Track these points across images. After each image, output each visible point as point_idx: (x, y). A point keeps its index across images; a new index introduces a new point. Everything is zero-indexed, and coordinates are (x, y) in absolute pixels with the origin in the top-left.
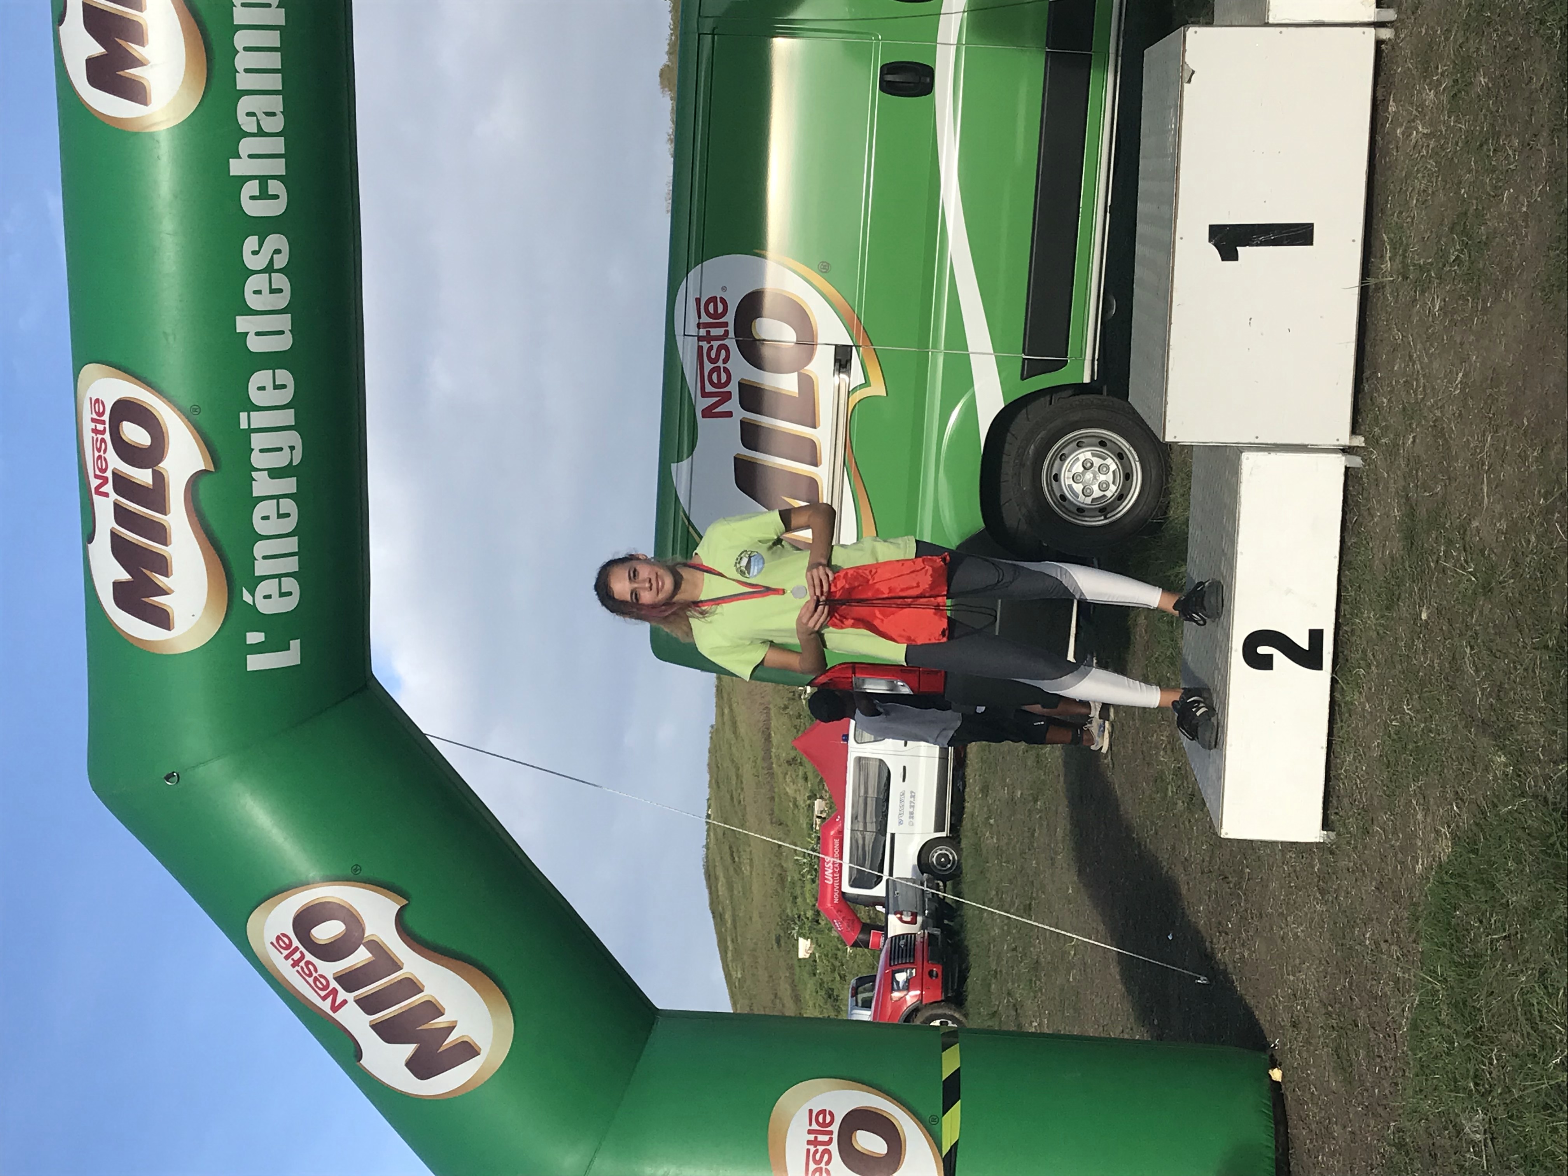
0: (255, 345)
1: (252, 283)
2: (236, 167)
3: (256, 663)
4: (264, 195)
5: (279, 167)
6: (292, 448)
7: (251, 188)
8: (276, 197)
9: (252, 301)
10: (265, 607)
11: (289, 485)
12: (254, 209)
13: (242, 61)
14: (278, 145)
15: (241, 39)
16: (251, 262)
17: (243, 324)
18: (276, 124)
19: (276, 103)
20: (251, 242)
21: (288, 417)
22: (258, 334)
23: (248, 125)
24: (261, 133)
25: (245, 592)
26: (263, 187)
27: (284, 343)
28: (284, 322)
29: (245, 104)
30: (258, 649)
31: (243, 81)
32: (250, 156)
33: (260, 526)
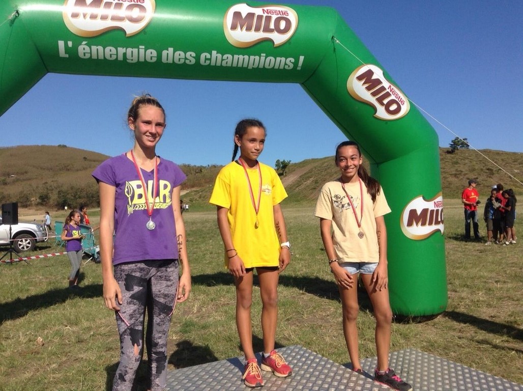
0: (164, 53)
1: (182, 54)
2: (214, 52)
3: (61, 44)
4: (206, 59)
5: (213, 63)
6: (132, 60)
7: (208, 56)
8: (205, 62)
9: (177, 53)
10: (80, 48)
11: (121, 58)
12: (203, 56)
13: (241, 57)
14: (219, 64)
15: (246, 57)
16: (188, 54)
17: (171, 50)
18: (224, 64)
19: (229, 64)
20: (194, 54)
22: (168, 54)
23: (225, 57)
25: (86, 42)
26: (208, 59)
27: (164, 60)
28: (170, 61)
29: (230, 56)
30: (66, 44)
31: (236, 57)
32: (217, 57)
33: (108, 49)
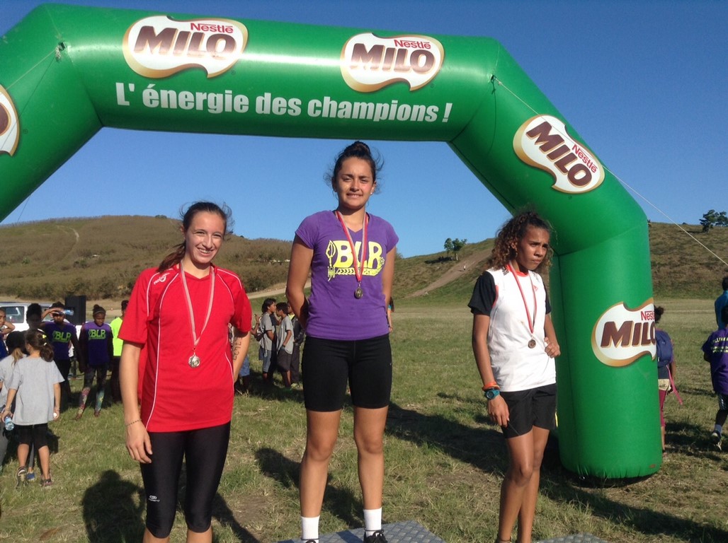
0: (259, 99)
1: (283, 101)
2: (327, 99)
3: (120, 87)
4: (316, 108)
5: (325, 114)
6: (215, 110)
7: (319, 104)
8: (314, 113)
9: (276, 100)
10: (146, 93)
11: (200, 107)
12: (311, 104)
13: (364, 105)
14: (333, 115)
15: (371, 105)
16: (292, 101)
17: (268, 96)
18: (340, 115)
19: (348, 116)
20: (299, 102)
21: (228, 109)
22: (263, 101)
23: (342, 105)
24: (338, 109)
25: (154, 85)
26: (319, 108)
27: (259, 110)
28: (267, 111)
30: (126, 88)
32: (330, 105)
33: (182, 94)
